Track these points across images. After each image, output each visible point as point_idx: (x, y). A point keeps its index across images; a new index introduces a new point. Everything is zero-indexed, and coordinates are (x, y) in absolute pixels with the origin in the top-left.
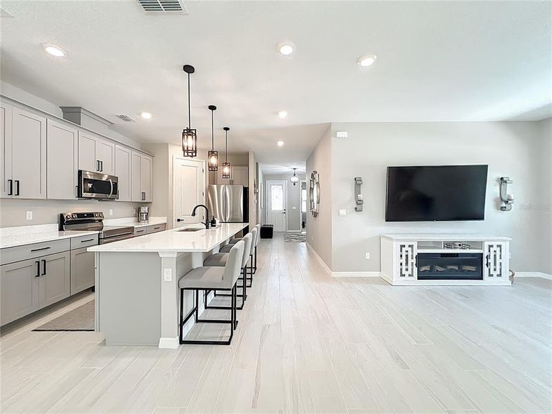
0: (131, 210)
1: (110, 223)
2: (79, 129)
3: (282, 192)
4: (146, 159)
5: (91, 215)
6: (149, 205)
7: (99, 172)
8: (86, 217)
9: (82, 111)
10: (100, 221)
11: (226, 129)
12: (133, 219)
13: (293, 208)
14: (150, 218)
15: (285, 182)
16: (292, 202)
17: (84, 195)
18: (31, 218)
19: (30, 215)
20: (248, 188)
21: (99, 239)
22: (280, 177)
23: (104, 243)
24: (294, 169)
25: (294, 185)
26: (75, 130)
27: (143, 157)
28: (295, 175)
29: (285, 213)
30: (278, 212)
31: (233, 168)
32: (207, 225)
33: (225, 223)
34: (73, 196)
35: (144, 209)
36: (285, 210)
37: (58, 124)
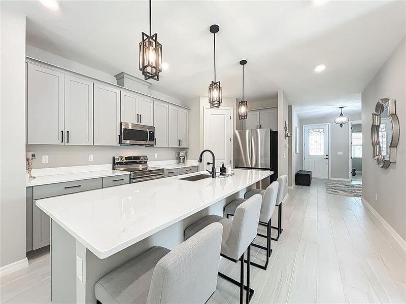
0: (173, 154)
1: (152, 165)
2: (121, 90)
3: (323, 136)
4: (183, 113)
5: (138, 158)
6: (187, 150)
7: (138, 123)
8: (132, 159)
9: (125, 75)
10: (146, 162)
11: (243, 63)
12: (175, 161)
13: (339, 153)
14: (188, 161)
15: (327, 126)
16: (338, 147)
17: (124, 142)
18: (92, 160)
19: (91, 157)
20: (277, 131)
21: (130, 179)
22: (320, 120)
23: (133, 183)
24: (341, 108)
25: (341, 126)
26: (118, 90)
27: (180, 110)
28: (341, 115)
29: (327, 158)
30: (318, 157)
31: (261, 112)
32: (213, 174)
33: (251, 168)
34: (116, 142)
35: (182, 154)
36: (327, 155)
37: (104, 87)
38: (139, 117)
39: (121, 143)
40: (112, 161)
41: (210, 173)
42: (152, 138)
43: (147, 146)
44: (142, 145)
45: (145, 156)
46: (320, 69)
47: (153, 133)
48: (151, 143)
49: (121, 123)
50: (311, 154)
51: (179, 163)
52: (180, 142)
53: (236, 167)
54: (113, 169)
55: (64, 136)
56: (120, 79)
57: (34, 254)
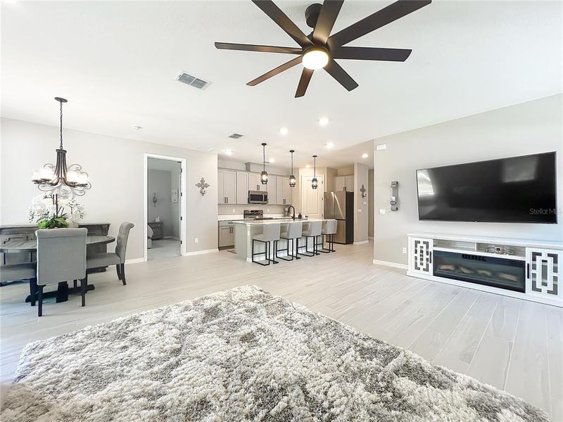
2: (249, 173)
5: (257, 211)
7: (258, 191)
8: (254, 212)
9: (251, 164)
10: (262, 214)
11: (315, 157)
20: (354, 192)
26: (247, 173)
31: (346, 177)
32: (294, 218)
34: (246, 202)
37: (241, 172)
38: (259, 187)
39: (249, 202)
40: (243, 213)
41: (292, 217)
43: (262, 204)
44: (259, 204)
45: (261, 211)
47: (267, 195)
49: (249, 191)
52: (284, 200)
54: (244, 217)
55: (226, 200)
56: (248, 167)
57: (220, 248)
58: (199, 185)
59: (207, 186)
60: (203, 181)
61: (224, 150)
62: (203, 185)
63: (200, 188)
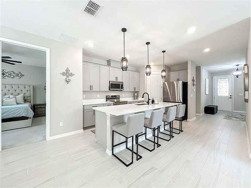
0: (132, 95)
3: (228, 84)
5: (115, 96)
6: (138, 92)
7: (116, 81)
9: (111, 60)
10: (119, 98)
12: (132, 98)
13: (240, 94)
14: (138, 98)
15: (232, 77)
17: (111, 89)
18: (99, 97)
20: (187, 82)
22: (226, 73)
24: (238, 65)
25: (237, 77)
26: (108, 68)
27: (135, 73)
28: (238, 70)
29: (231, 98)
30: (225, 97)
31: (179, 72)
32: (148, 103)
33: (172, 102)
34: (108, 90)
35: (136, 94)
36: (231, 96)
37: (103, 67)
38: (117, 78)
40: (106, 98)
41: (147, 102)
42: (122, 87)
43: (119, 91)
44: (117, 90)
45: (119, 96)
46: (207, 50)
47: (123, 85)
48: (121, 89)
49: (110, 81)
50: (219, 95)
51: (134, 99)
52: (135, 88)
53: (164, 102)
54: (106, 101)
55: (91, 87)
56: (109, 62)
57: (84, 128)
58: (63, 74)
59: (72, 75)
60: (67, 70)
61: (87, 42)
62: (67, 74)
63: (65, 77)
